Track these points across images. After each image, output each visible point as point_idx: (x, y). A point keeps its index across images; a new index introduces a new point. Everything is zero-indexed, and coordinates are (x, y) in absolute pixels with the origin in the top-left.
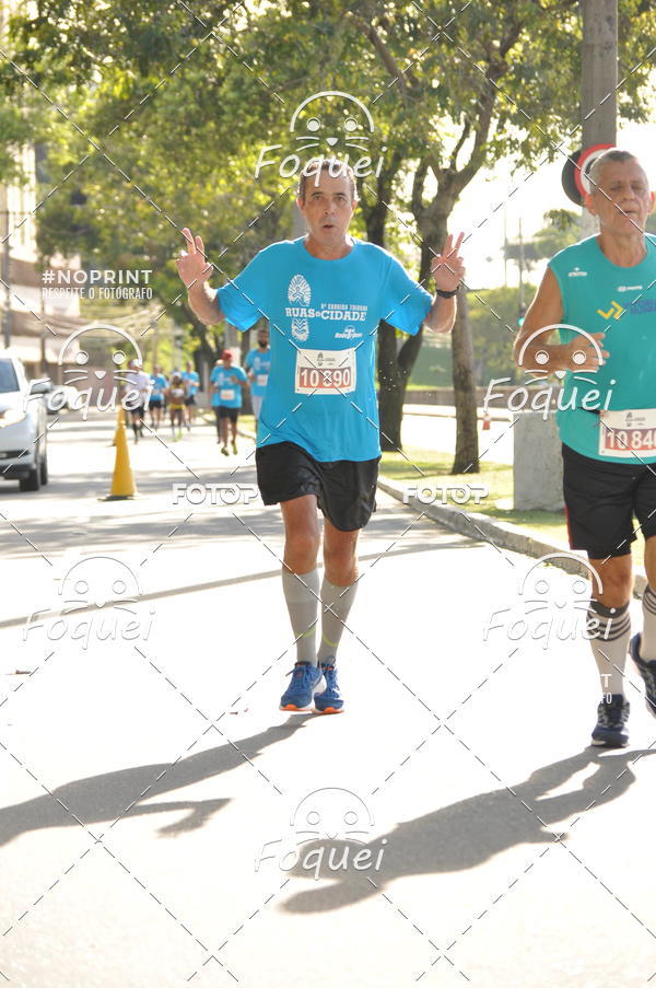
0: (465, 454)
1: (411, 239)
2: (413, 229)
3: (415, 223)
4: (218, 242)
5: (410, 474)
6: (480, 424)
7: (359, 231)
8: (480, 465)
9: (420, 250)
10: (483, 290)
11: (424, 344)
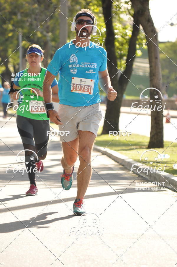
0: (156, 137)
1: (127, 13)
2: (129, 6)
3: (130, 3)
4: (16, 11)
5: (124, 148)
6: (164, 120)
7: (98, 6)
8: (164, 144)
9: (132, 19)
10: (168, 42)
11: (133, 73)
